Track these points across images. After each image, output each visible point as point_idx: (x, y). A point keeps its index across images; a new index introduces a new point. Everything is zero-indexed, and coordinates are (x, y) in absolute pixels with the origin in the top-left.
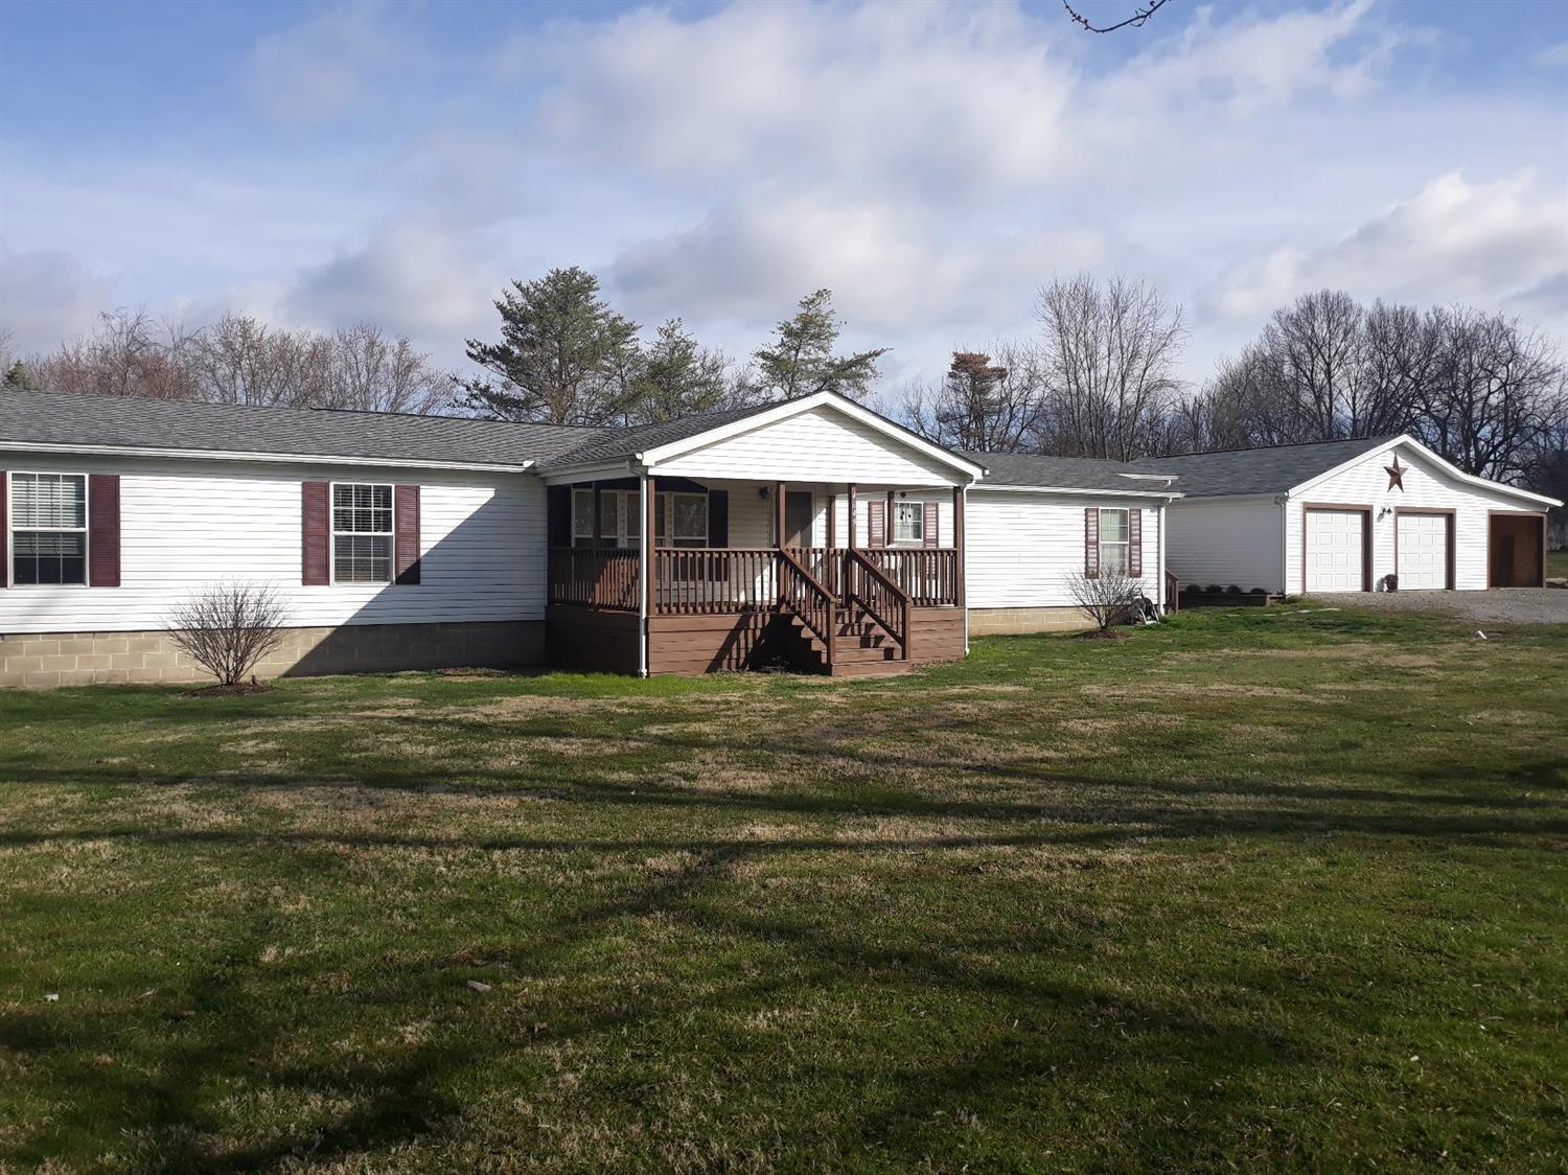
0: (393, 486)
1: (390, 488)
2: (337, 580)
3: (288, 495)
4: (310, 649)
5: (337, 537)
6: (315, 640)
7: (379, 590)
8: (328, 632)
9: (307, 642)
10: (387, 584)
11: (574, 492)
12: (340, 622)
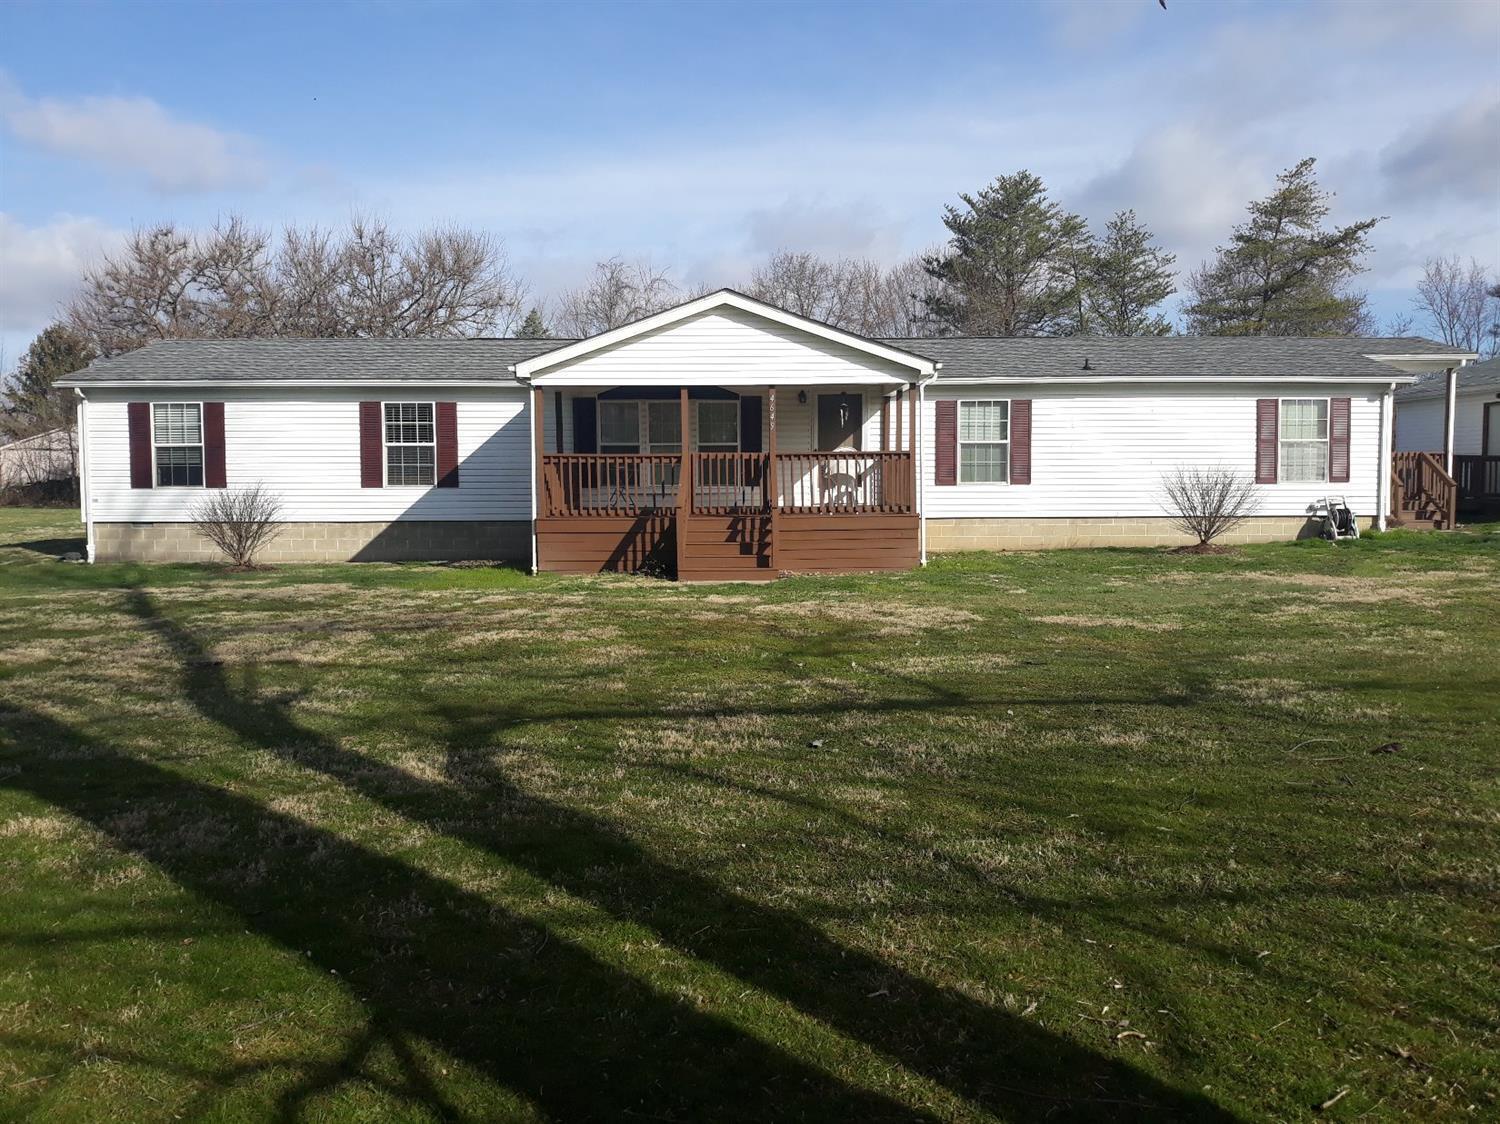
0: (434, 403)
1: (431, 405)
2: (391, 482)
3: (348, 413)
4: (370, 540)
5: (389, 448)
6: (374, 533)
7: (425, 492)
8: (384, 526)
9: (367, 534)
10: (431, 487)
11: (598, 403)
12: (394, 519)
